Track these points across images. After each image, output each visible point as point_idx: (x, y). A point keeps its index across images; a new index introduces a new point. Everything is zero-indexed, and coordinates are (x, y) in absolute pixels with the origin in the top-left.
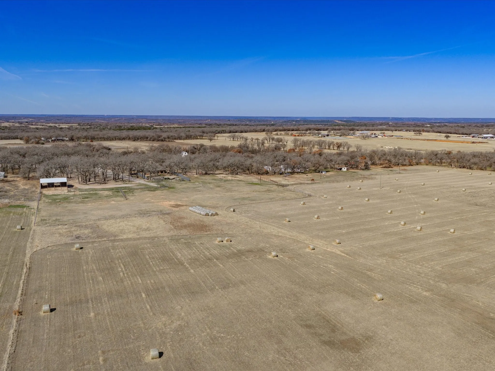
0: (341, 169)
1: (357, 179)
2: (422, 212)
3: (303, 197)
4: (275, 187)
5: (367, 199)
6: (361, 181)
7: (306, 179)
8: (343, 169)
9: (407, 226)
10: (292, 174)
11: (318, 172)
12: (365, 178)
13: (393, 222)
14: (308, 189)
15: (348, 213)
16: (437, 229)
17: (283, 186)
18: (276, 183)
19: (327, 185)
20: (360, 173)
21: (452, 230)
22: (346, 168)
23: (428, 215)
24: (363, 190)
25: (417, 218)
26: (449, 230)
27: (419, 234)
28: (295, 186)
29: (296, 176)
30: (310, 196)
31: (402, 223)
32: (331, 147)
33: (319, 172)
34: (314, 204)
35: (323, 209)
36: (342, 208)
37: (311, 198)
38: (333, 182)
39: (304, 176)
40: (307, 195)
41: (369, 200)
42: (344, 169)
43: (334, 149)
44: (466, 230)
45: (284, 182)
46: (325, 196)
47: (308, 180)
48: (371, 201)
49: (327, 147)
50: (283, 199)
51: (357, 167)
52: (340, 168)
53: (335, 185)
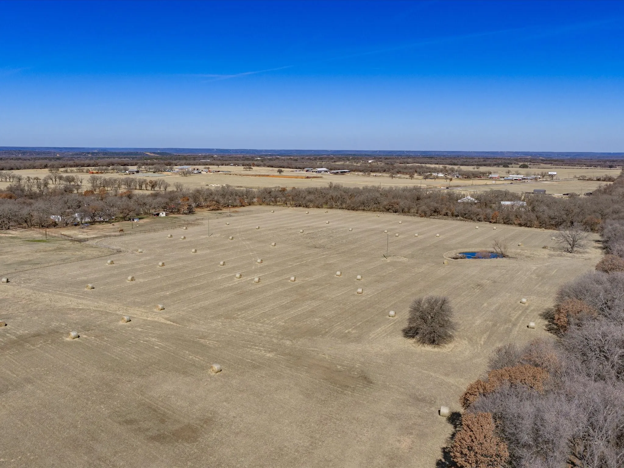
0: (158, 214)
1: (180, 226)
2: (259, 261)
3: (109, 253)
4: (68, 244)
5: (193, 250)
6: (184, 228)
7: (112, 230)
8: (161, 214)
9: (244, 279)
10: (92, 225)
11: (128, 220)
12: (189, 224)
13: (227, 275)
14: (116, 243)
15: (172, 269)
16: (277, 279)
17: (80, 241)
18: (70, 238)
19: (140, 236)
20: (183, 218)
21: (293, 278)
22: (164, 213)
23: (265, 263)
24: (187, 240)
25: (253, 268)
26: (289, 279)
27: (258, 286)
28: (97, 240)
29: (98, 226)
30: (119, 251)
31: (238, 275)
32: (144, 186)
33: (130, 219)
34: (126, 262)
35: (138, 267)
36: (163, 264)
37: (122, 254)
38: (149, 231)
39: (110, 226)
40: (115, 251)
41: (196, 251)
42: (163, 214)
43: (147, 190)
44: (307, 277)
45: (81, 236)
46: (140, 250)
47: (116, 232)
48: (199, 252)
49: (138, 187)
50: (82, 259)
51: (178, 212)
52: (156, 213)
53: (152, 235)
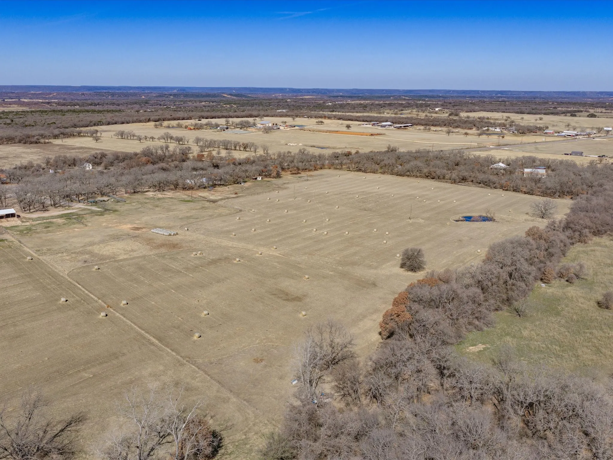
0: (256, 179)
1: (273, 190)
2: (327, 220)
3: (235, 212)
4: (207, 204)
5: (286, 211)
6: (277, 192)
7: (229, 193)
8: (258, 178)
9: (318, 232)
10: (214, 187)
11: (237, 184)
12: (279, 188)
13: (308, 229)
14: (237, 203)
15: (275, 224)
16: (338, 233)
17: (214, 201)
18: (206, 199)
19: (250, 198)
20: (274, 182)
21: (347, 233)
22: (261, 178)
23: (331, 222)
24: (280, 202)
25: (324, 224)
26: (345, 232)
27: (326, 237)
28: (224, 201)
29: (218, 188)
30: (241, 211)
31: (315, 230)
32: (238, 148)
33: (238, 183)
34: (247, 219)
35: (255, 222)
36: (270, 221)
37: (242, 213)
38: (254, 194)
39: (226, 188)
40: (238, 210)
41: (287, 212)
42: (259, 179)
43: (240, 150)
44: (356, 232)
45: (212, 198)
46: (253, 210)
47: (232, 194)
48: (289, 213)
49: (233, 148)
50: (220, 215)
51: (269, 176)
52: (255, 178)
53: (256, 197)
